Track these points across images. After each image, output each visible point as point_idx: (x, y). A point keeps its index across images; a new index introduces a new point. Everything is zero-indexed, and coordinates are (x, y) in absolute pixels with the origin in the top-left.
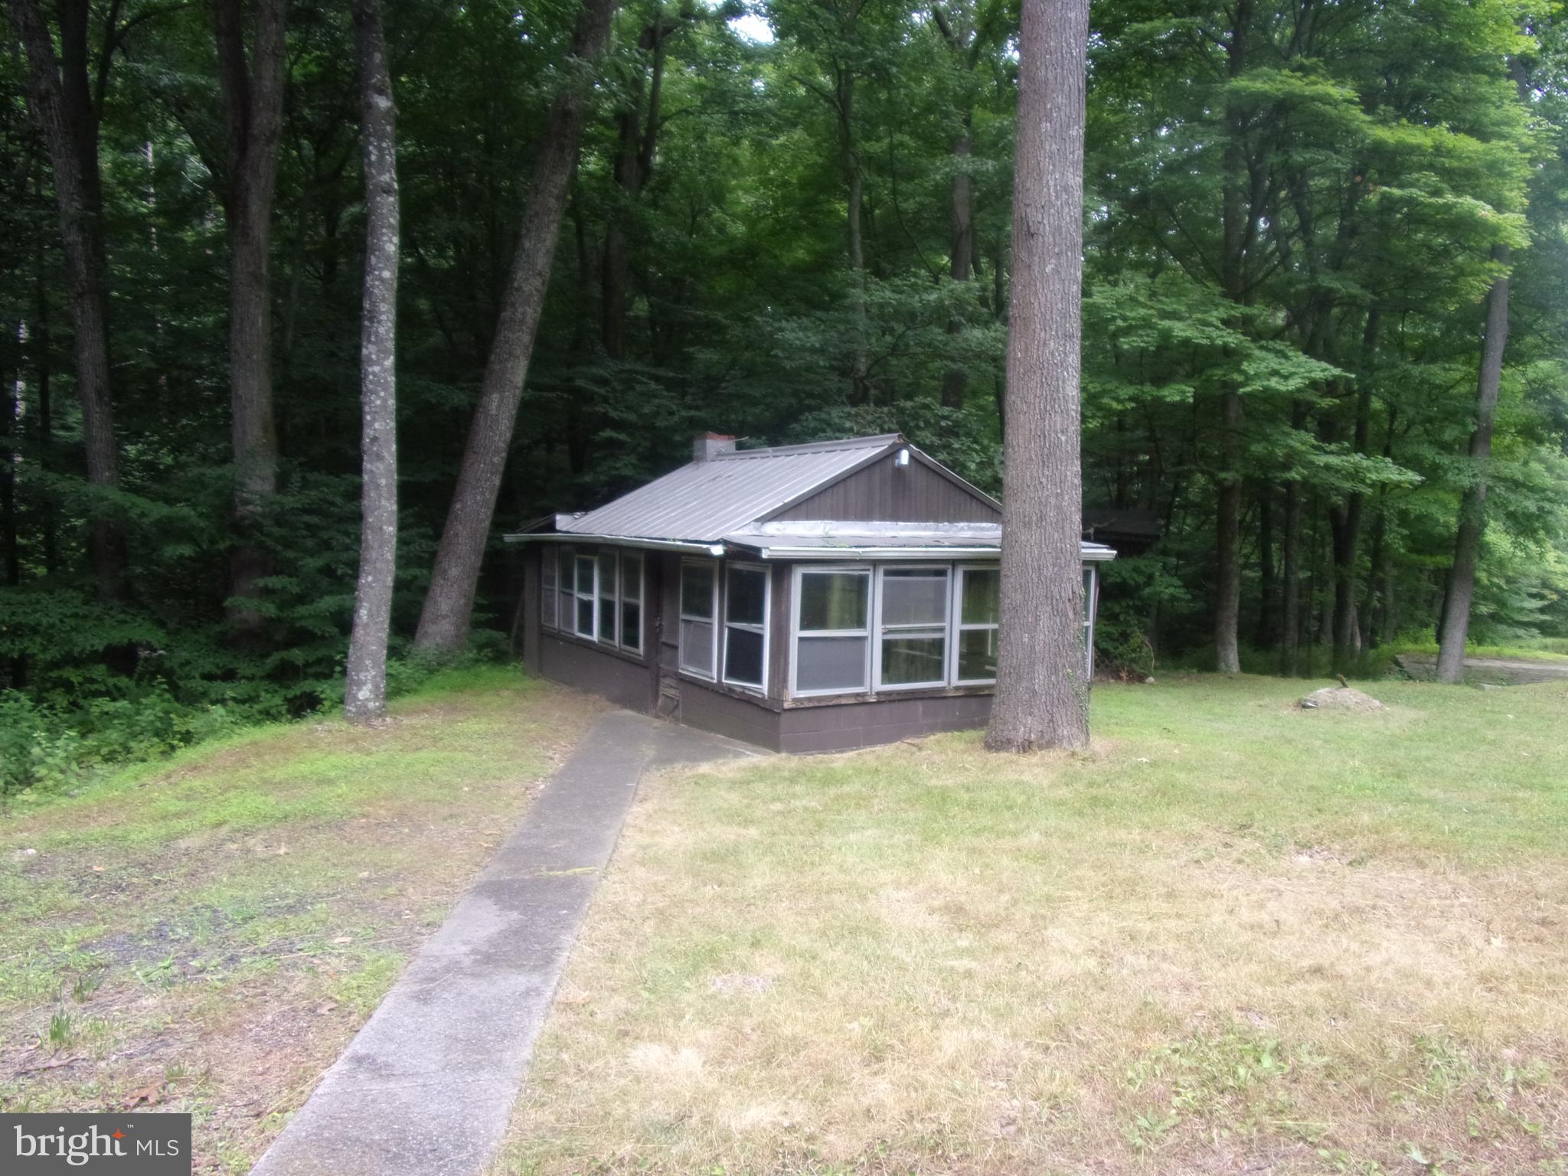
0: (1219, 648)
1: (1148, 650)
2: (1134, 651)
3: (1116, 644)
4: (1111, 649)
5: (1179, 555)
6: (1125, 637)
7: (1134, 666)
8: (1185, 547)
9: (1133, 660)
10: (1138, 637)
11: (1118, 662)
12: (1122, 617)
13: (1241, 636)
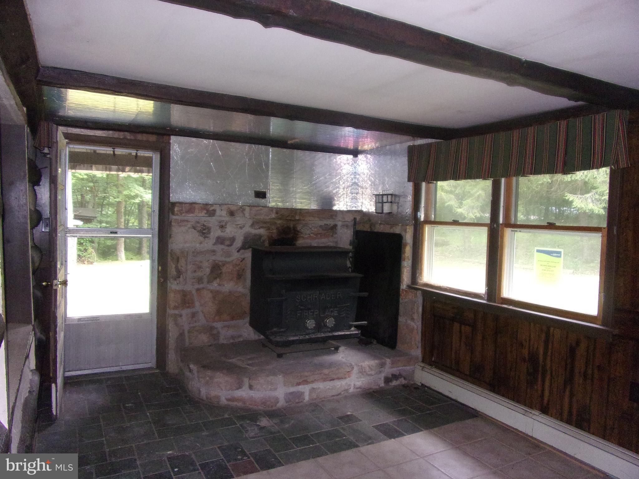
0: (118, 253)
1: (94, 254)
2: (89, 254)
3: (83, 252)
4: (81, 254)
5: (107, 223)
6: (86, 250)
7: (89, 260)
8: (109, 219)
9: (89, 258)
10: (90, 250)
11: (83, 258)
12: (84, 244)
13: (126, 249)
